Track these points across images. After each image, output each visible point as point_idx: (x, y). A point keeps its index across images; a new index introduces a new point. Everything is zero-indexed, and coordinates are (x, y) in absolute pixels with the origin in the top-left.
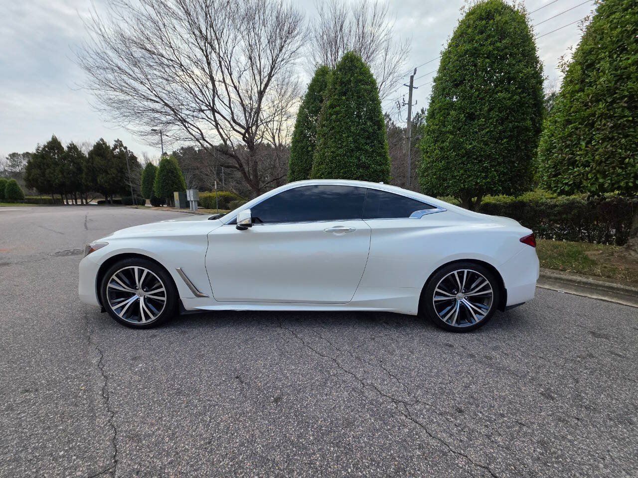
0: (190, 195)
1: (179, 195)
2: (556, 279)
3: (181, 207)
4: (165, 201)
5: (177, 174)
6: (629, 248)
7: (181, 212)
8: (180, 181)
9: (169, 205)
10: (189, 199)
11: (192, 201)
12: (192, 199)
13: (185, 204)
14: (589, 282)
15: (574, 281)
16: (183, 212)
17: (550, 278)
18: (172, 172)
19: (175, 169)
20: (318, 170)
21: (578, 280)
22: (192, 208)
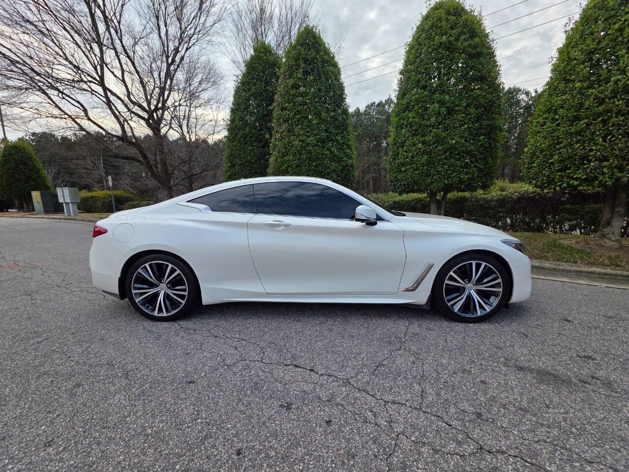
0: (64, 195)
1: (42, 195)
2: (576, 271)
3: (47, 211)
4: (14, 203)
5: (34, 166)
6: (603, 236)
7: (48, 218)
8: (40, 177)
9: (21, 208)
10: (61, 200)
11: (68, 203)
12: (68, 200)
13: (54, 207)
14: (608, 272)
15: (594, 273)
16: (53, 218)
17: (571, 271)
18: (26, 164)
19: (30, 158)
20: (283, 162)
21: (598, 272)
22: (69, 212)
